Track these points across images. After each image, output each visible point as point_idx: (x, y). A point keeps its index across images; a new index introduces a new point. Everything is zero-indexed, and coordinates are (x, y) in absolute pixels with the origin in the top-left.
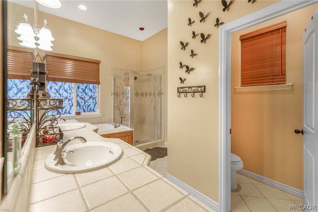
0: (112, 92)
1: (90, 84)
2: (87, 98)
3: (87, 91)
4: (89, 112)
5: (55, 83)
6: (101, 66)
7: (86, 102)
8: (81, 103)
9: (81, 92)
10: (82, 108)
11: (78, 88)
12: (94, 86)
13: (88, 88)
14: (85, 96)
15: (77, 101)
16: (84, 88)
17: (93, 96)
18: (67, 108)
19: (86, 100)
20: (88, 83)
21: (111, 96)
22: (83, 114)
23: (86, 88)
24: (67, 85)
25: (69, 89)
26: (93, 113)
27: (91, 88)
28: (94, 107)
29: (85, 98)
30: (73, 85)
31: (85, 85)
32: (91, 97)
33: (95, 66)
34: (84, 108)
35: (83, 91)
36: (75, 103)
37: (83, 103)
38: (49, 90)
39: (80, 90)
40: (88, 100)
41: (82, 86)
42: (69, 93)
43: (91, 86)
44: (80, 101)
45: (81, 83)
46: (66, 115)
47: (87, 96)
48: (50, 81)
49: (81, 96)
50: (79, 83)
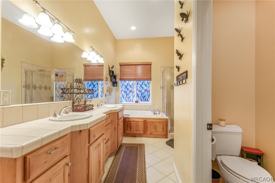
0: (161, 86)
1: (145, 80)
2: (143, 91)
3: (143, 86)
4: (144, 101)
5: (125, 81)
6: (153, 66)
7: (142, 94)
8: (139, 95)
9: (139, 87)
10: (140, 98)
11: (138, 84)
12: (148, 82)
13: (144, 83)
14: (142, 90)
15: (137, 93)
16: (141, 84)
17: (147, 90)
18: (131, 98)
19: (142, 92)
20: (143, 80)
21: (160, 89)
22: (140, 102)
23: (142, 84)
24: (131, 83)
25: (132, 85)
26: (147, 102)
27: (146, 83)
28: (148, 98)
29: (142, 91)
30: (135, 82)
31: (142, 81)
32: (146, 90)
33: (148, 66)
34: (141, 98)
35: (141, 86)
36: (136, 95)
37: (141, 95)
38: (122, 86)
39: (139, 85)
40: (144, 92)
41: (140, 83)
42: (132, 88)
43: (146, 82)
44: (139, 93)
45: (139, 80)
46: (130, 102)
47: (143, 90)
48: (123, 80)
49: (139, 90)
50: (138, 80)
